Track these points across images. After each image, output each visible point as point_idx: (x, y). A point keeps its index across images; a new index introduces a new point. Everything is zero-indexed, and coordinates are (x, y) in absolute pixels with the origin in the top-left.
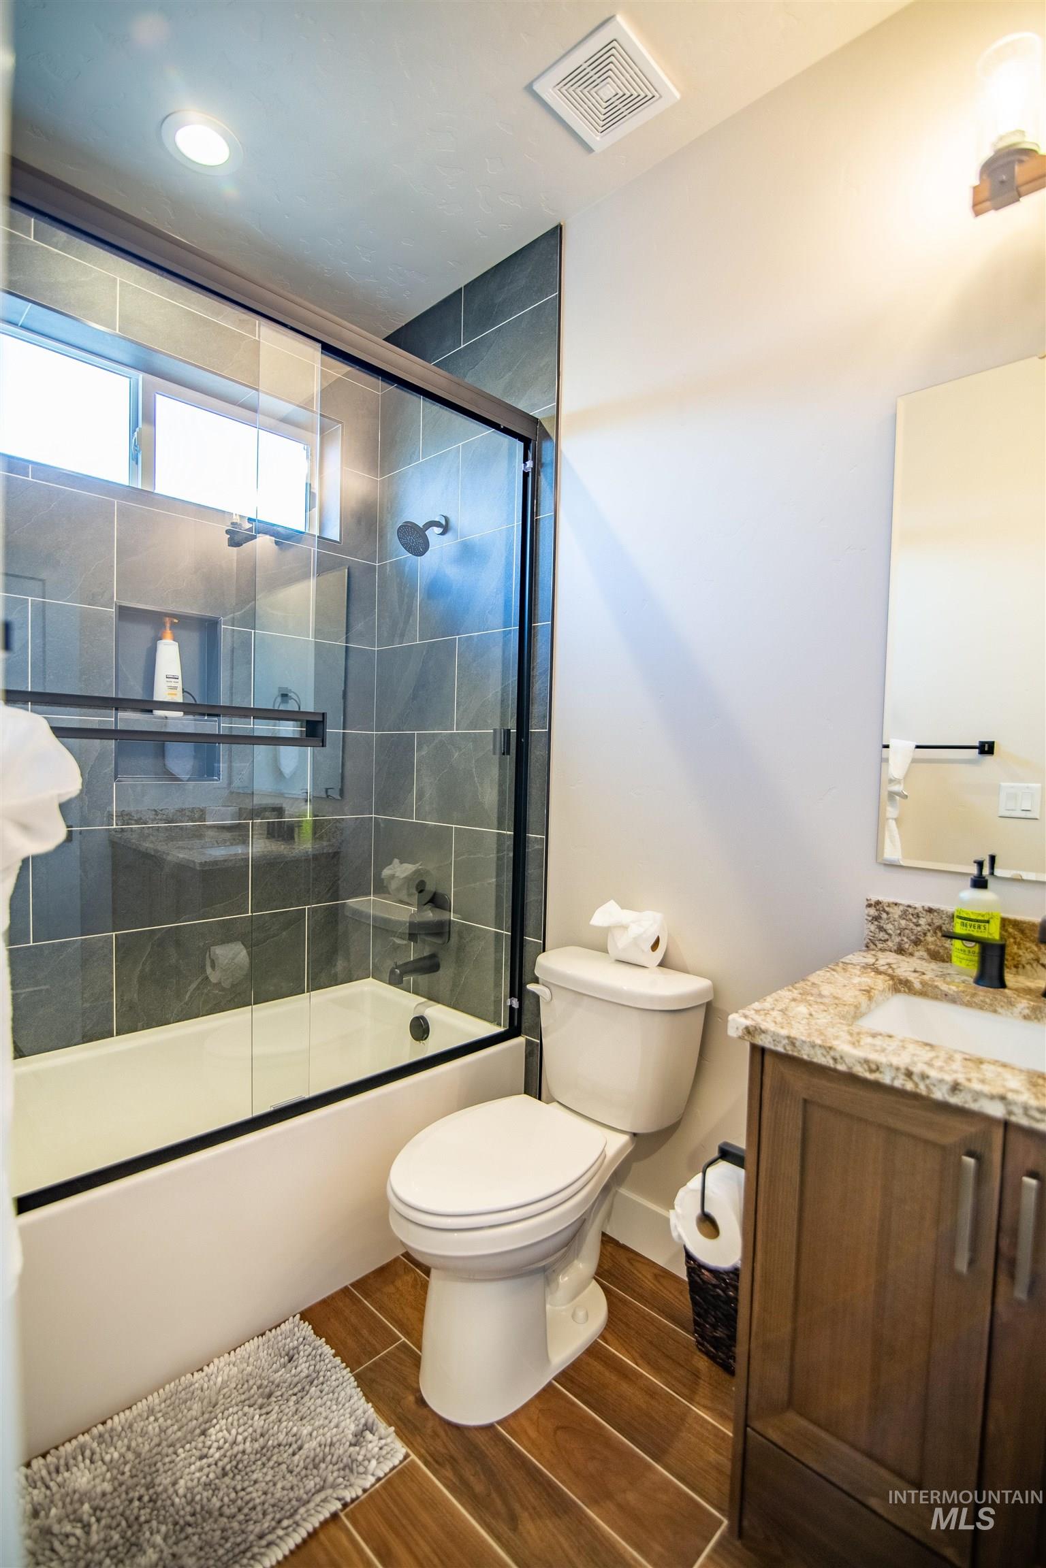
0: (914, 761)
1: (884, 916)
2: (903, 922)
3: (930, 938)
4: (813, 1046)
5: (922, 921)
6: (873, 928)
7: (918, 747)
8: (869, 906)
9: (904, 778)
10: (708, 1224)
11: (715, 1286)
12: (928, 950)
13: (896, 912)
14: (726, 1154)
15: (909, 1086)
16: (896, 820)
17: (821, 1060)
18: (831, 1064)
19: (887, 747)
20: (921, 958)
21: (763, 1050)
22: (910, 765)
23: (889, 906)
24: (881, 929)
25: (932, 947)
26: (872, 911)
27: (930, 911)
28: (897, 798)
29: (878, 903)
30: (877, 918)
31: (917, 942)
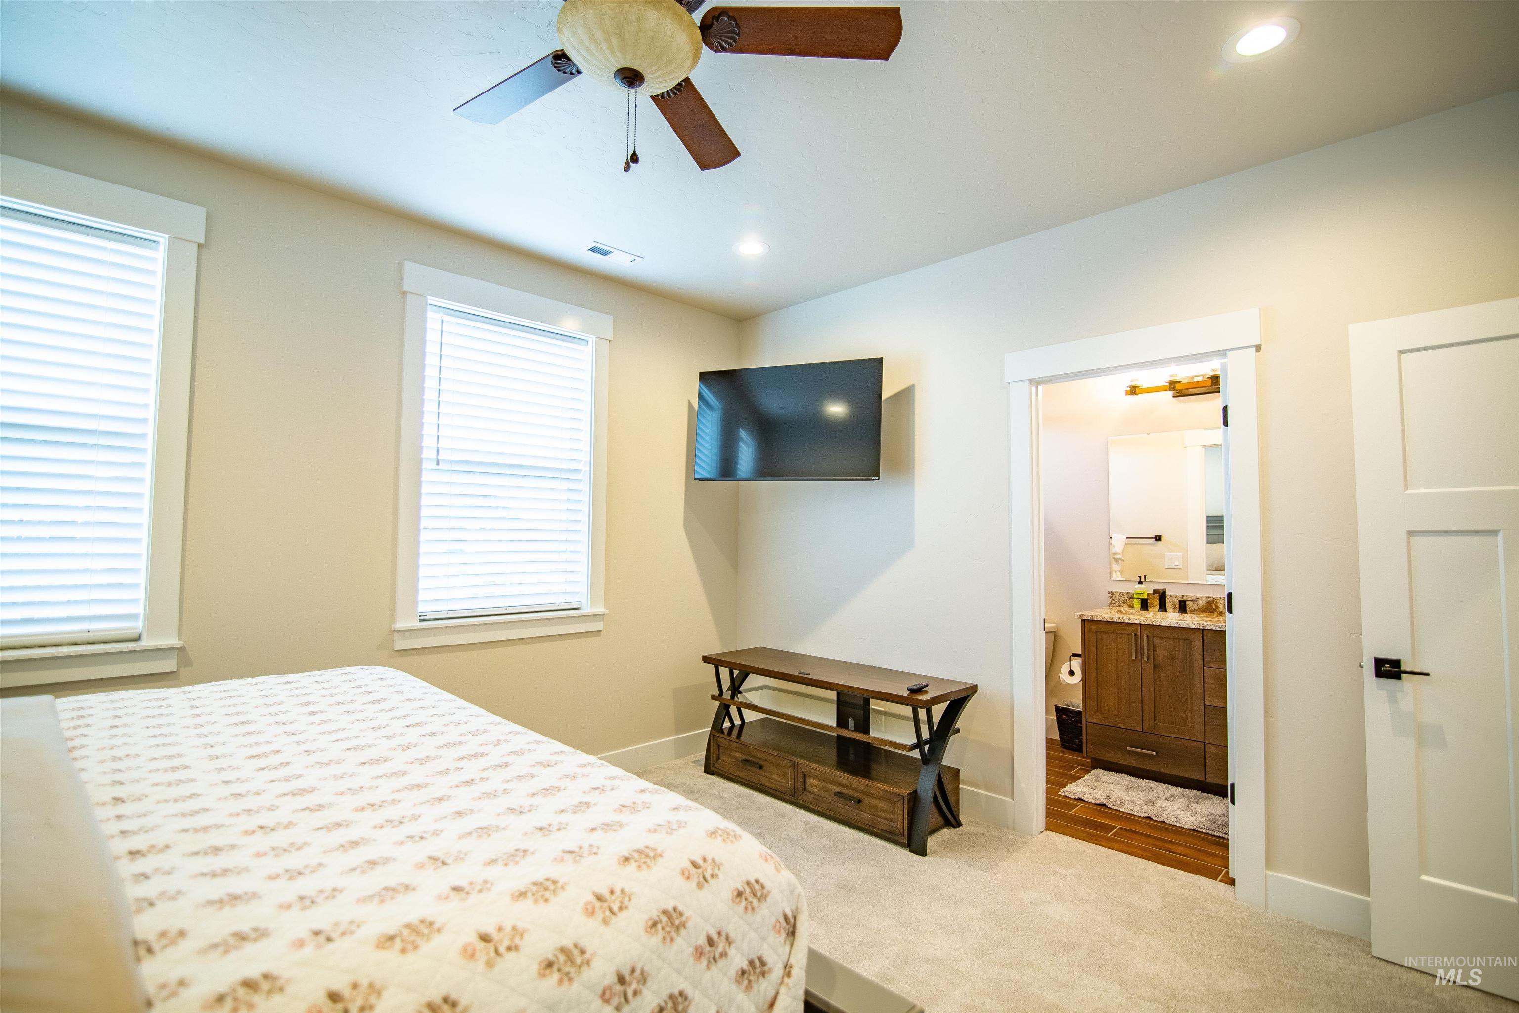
0: (1126, 544)
1: (1114, 596)
2: (1120, 597)
3: (1128, 601)
4: (1097, 616)
5: (1125, 596)
6: (1111, 600)
7: (1127, 538)
8: (1109, 593)
9: (1122, 552)
10: (1072, 673)
11: (1067, 720)
12: (1128, 605)
13: (1117, 594)
14: (1075, 655)
15: (1120, 621)
16: (1120, 571)
17: (1101, 619)
18: (1102, 620)
19: (1111, 538)
20: (1126, 607)
21: (1085, 620)
22: (1125, 546)
23: (1115, 592)
24: (1113, 600)
25: (1129, 604)
26: (1110, 595)
27: (1128, 593)
28: (1120, 561)
29: (1112, 592)
30: (1112, 597)
31: (1124, 603)
